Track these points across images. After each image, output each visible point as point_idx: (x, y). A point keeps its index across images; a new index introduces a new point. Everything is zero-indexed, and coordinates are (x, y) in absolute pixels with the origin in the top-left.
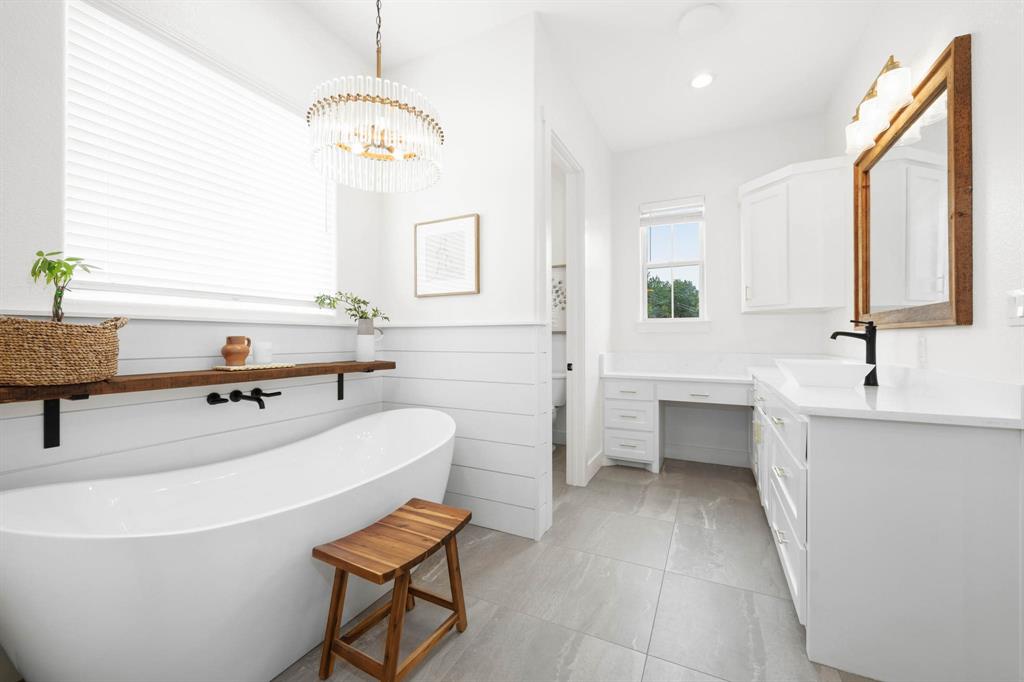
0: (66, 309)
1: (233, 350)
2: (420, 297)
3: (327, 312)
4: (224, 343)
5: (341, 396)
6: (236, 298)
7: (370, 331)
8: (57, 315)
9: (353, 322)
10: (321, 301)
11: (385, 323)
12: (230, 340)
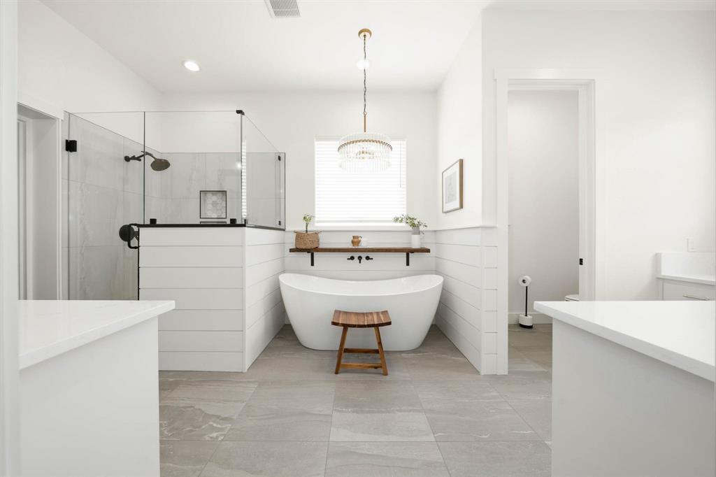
0: (308, 229)
1: (356, 241)
2: (446, 213)
3: (398, 224)
4: (352, 238)
5: (408, 264)
6: (361, 221)
7: (419, 233)
8: (307, 231)
9: (410, 229)
10: (396, 220)
11: (425, 229)
12: (354, 237)
